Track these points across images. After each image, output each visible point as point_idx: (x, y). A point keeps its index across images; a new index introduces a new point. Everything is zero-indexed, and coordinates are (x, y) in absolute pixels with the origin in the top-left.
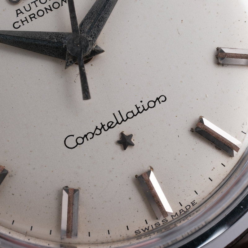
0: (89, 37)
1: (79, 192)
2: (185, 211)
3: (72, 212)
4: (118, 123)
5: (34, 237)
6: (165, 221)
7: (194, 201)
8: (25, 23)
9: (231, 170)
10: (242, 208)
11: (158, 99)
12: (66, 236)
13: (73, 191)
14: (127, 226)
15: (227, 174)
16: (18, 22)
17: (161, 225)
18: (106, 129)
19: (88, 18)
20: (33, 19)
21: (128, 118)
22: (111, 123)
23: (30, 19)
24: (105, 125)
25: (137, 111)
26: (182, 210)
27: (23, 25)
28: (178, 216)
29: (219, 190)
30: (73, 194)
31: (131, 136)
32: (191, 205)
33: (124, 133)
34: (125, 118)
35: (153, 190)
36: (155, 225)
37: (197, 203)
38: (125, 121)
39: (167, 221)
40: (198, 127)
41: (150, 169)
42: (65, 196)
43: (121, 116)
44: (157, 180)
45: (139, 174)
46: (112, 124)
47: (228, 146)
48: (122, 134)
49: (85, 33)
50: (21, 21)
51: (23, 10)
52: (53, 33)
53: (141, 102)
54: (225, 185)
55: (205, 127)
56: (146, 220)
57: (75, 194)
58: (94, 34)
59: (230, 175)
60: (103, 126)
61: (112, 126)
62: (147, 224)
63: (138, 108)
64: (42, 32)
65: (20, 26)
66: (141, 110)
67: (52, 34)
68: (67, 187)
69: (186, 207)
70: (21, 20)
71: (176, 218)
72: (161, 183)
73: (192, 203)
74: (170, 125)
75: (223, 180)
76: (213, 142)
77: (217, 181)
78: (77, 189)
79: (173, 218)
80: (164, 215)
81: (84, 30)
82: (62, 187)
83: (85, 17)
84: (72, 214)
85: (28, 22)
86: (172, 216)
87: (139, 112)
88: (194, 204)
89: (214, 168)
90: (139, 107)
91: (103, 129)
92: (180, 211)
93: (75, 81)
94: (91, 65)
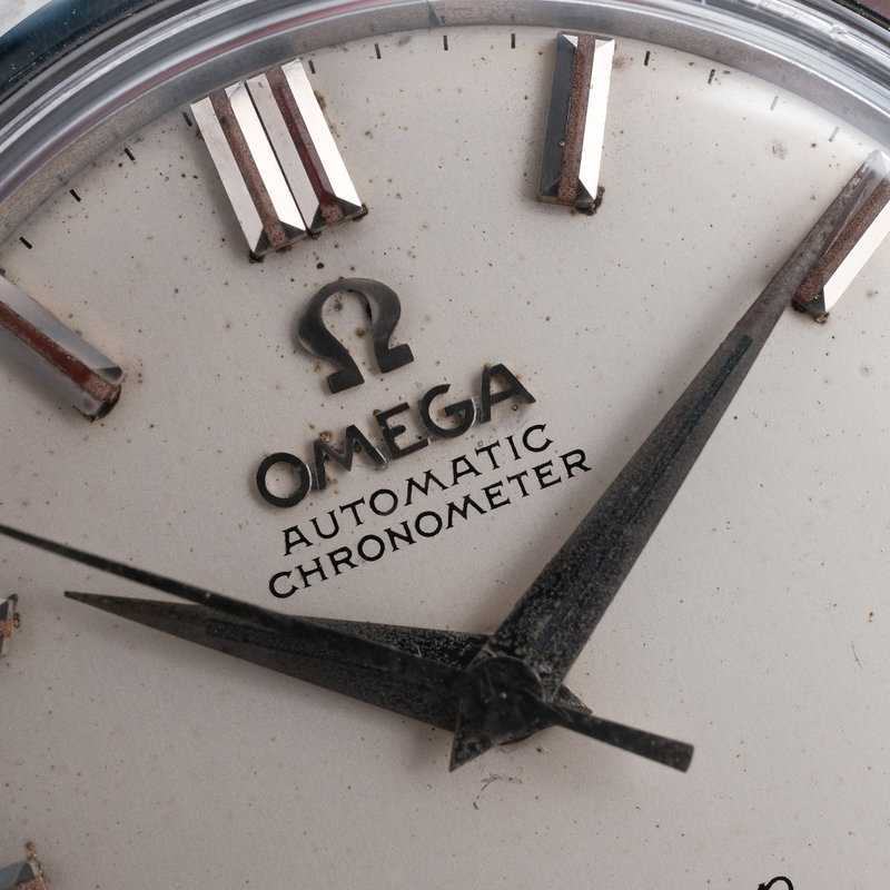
0: (540, 661)
8: (314, 578)
16: (288, 574)
19: (540, 595)
20: (342, 567)
23: (332, 568)
27: (307, 585)
49: (528, 648)
50: (298, 570)
51: (310, 533)
52: (415, 630)
58: (560, 652)
64: (375, 625)
65: (294, 589)
70: (300, 568)
81: (524, 636)
83: (532, 589)
85: (324, 578)
93: (475, 804)
94: (539, 750)
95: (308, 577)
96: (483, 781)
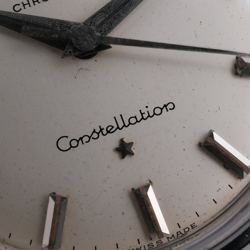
1: (67, 201)
2: (182, 233)
3: (58, 222)
4: (118, 128)
5: (12, 246)
6: (159, 243)
7: (195, 223)
8: (27, 6)
9: (238, 192)
10: (247, 237)
11: (165, 106)
12: (48, 248)
13: (61, 198)
14: (117, 244)
15: (234, 197)
16: (19, 5)
17: (155, 247)
18: (104, 134)
20: (36, 3)
21: (130, 123)
22: (111, 127)
23: (33, 3)
24: (103, 129)
25: (141, 117)
26: (179, 232)
27: (25, 8)
28: (174, 238)
29: (223, 214)
30: (60, 202)
31: (131, 144)
32: (190, 227)
33: (124, 140)
34: (127, 124)
35: (150, 207)
36: (148, 246)
37: (197, 226)
38: (127, 127)
39: (162, 242)
40: (207, 142)
41: (149, 183)
42: (51, 204)
43: (123, 121)
44: (156, 196)
45: (136, 188)
46: (111, 129)
47: (238, 167)
48: (122, 141)
49: (94, 27)
52: (57, 20)
53: (147, 107)
54: (230, 209)
55: (215, 143)
56: (138, 240)
57: (63, 202)
59: (237, 199)
60: (101, 130)
61: (111, 131)
62: (139, 243)
63: (142, 114)
64: (45, 18)
65: (21, 9)
66: (145, 116)
67: (55, 21)
68: (54, 193)
69: (184, 229)
70: (23, 3)
71: (172, 241)
72: (160, 199)
73: (191, 225)
74: (176, 136)
75: (229, 203)
76: (222, 161)
77: (222, 204)
78: (65, 197)
79: (169, 240)
80: (159, 236)
82: (49, 193)
84: (57, 224)
85: (30, 6)
86: (168, 238)
87: (143, 118)
88: (193, 227)
89: (220, 189)
90: (144, 113)
91: (101, 134)
92: (177, 233)
93: (75, 77)
94: (96, 61)
95: (25, 6)
96: (78, 70)
